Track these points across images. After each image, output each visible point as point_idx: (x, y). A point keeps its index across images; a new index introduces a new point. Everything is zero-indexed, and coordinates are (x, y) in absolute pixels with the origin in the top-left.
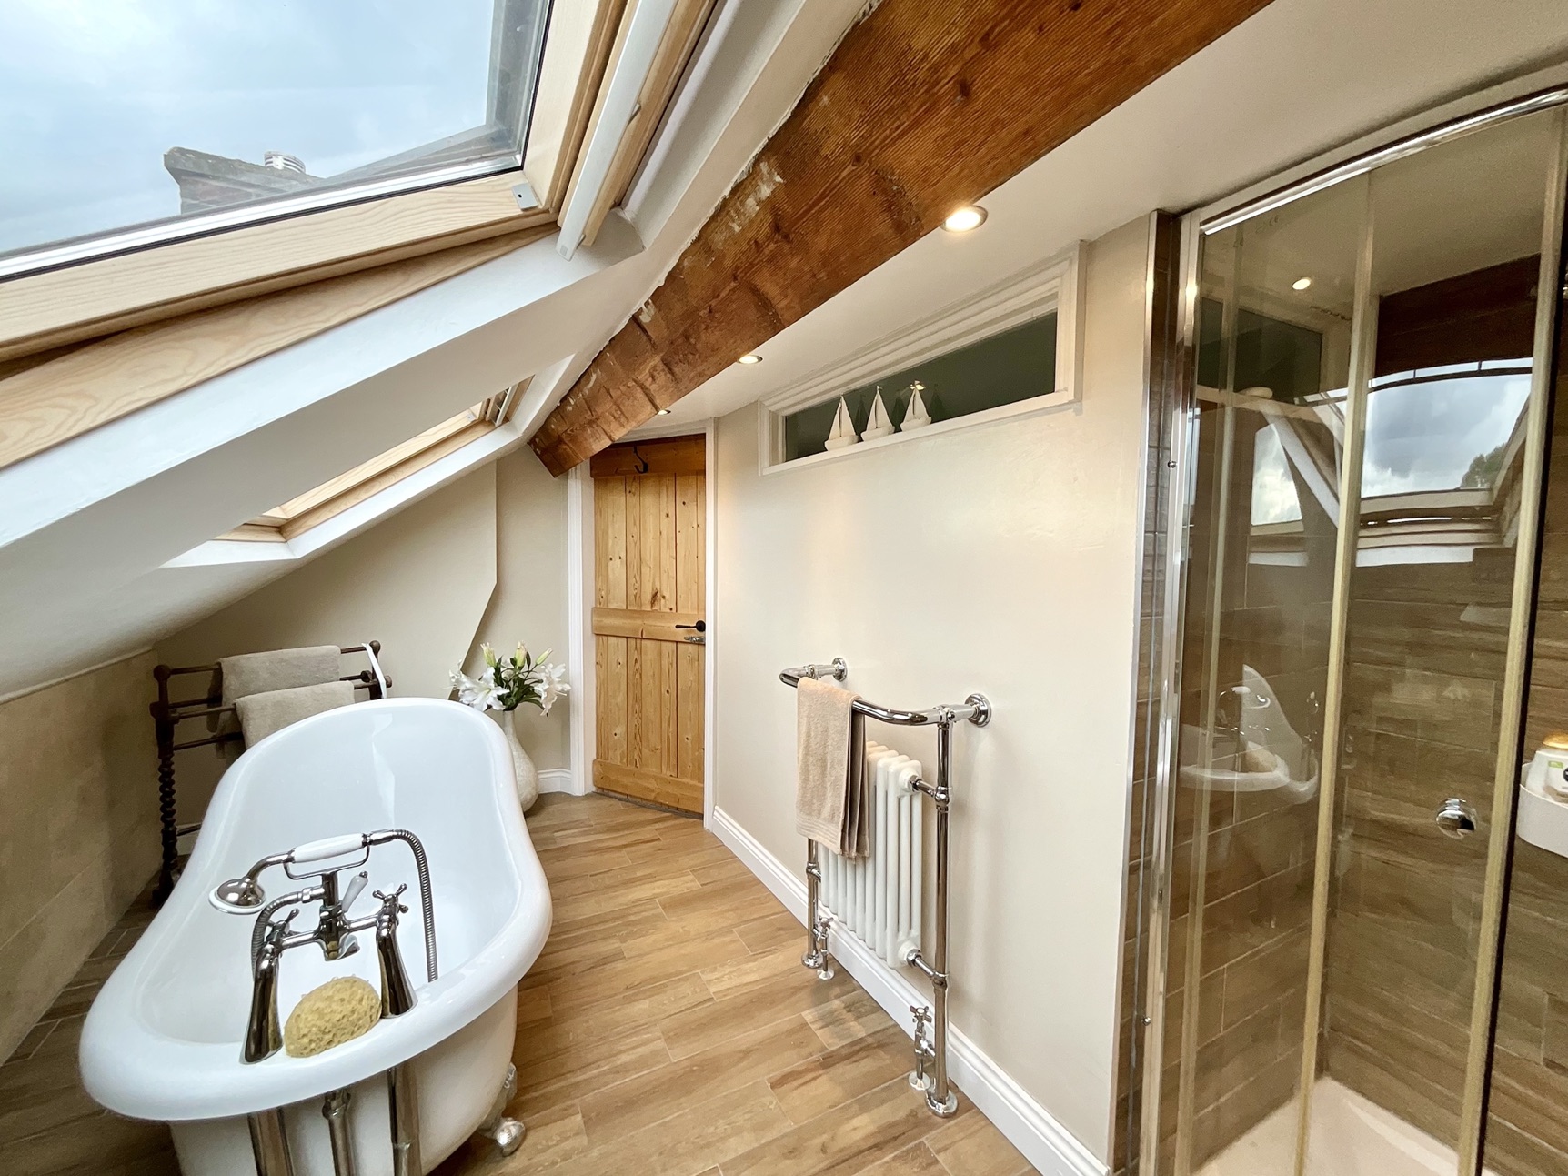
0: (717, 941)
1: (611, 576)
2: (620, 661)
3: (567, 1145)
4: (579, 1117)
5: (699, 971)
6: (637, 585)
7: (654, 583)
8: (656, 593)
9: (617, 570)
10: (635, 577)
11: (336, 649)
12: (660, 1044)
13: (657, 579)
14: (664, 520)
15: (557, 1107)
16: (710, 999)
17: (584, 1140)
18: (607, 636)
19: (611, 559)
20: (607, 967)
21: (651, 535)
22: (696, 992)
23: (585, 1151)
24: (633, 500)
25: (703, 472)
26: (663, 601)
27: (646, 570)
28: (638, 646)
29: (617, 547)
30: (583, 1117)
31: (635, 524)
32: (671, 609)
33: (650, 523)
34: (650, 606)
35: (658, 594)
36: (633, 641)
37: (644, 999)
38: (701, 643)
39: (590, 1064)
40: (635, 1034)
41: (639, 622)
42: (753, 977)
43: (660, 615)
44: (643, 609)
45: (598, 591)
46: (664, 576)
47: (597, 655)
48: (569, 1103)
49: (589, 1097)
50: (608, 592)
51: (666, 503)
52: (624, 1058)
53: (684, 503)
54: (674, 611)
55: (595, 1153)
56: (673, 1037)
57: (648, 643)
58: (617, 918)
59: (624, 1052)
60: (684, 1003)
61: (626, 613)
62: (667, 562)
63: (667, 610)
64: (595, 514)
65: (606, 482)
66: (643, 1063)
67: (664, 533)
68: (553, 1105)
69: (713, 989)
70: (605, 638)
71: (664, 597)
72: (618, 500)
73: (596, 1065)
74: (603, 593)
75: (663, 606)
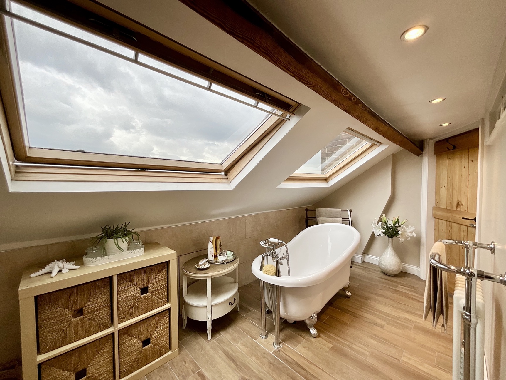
0: (423, 350)
1: (441, 194)
2: (444, 230)
3: (324, 347)
4: (332, 346)
5: (404, 351)
6: (451, 199)
7: (458, 198)
8: (459, 202)
9: (443, 191)
10: (450, 195)
11: (340, 210)
12: (368, 353)
13: (459, 196)
14: (464, 169)
15: (329, 339)
16: (399, 360)
17: (328, 350)
18: (439, 219)
19: (441, 187)
20: (375, 326)
21: (457, 177)
22: (396, 354)
23: (326, 352)
24: (451, 161)
25: (478, 147)
26: (462, 207)
27: (454, 192)
28: (451, 225)
29: (444, 182)
30: (333, 346)
31: (451, 172)
32: (465, 210)
33: (457, 171)
34: (456, 208)
35: (460, 203)
36: (449, 223)
37: (377, 341)
38: (474, 227)
39: (346, 340)
40: (364, 345)
41: (450, 214)
42: (425, 370)
43: (459, 212)
44: (453, 209)
45: (436, 200)
46: (463, 195)
47: (435, 226)
48: (333, 342)
49: (338, 345)
50: (440, 201)
51: (464, 162)
52: (354, 346)
53: (472, 161)
54: (466, 211)
55: (327, 354)
56: (372, 355)
57: (455, 224)
58: (393, 318)
59: (356, 345)
60: (388, 353)
61: (446, 210)
62: (464, 189)
63: (463, 210)
64: (436, 169)
65: (441, 155)
66: (358, 352)
67: (463, 176)
68: (330, 338)
69: (403, 359)
70: (438, 219)
71: (462, 205)
72: (446, 162)
73: (347, 341)
74: (438, 201)
75: (462, 209)
